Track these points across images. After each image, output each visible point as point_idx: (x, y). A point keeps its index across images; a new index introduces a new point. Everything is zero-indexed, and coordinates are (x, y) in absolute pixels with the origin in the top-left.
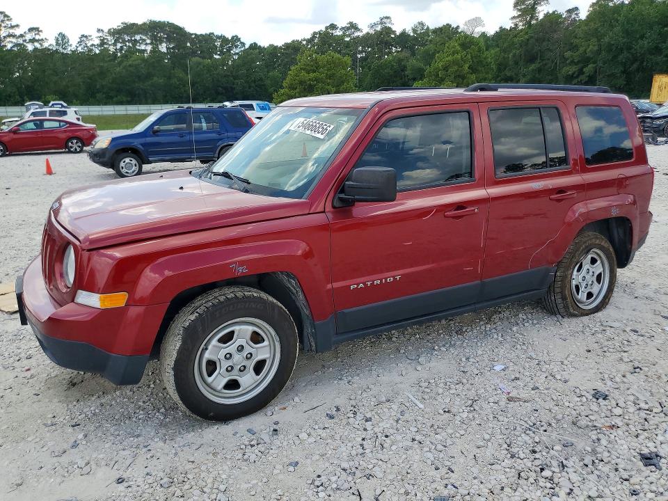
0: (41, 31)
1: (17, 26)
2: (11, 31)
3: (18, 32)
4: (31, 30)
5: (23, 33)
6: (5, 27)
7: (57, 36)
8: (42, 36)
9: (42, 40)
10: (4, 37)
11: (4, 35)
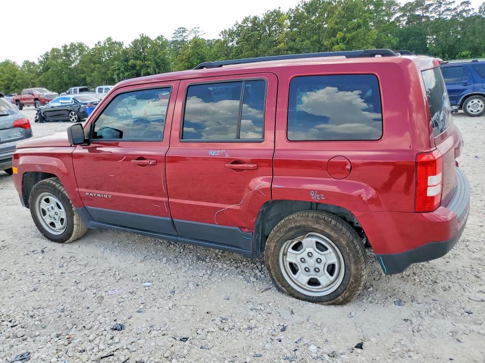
0: (470, 3)
1: (454, 2)
2: (448, 6)
3: (452, 7)
4: (463, 3)
5: (456, 7)
6: (445, 4)
7: (481, 5)
8: (470, 7)
9: (469, 10)
10: (443, 12)
11: (443, 10)
